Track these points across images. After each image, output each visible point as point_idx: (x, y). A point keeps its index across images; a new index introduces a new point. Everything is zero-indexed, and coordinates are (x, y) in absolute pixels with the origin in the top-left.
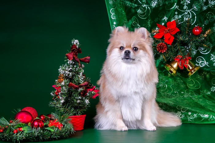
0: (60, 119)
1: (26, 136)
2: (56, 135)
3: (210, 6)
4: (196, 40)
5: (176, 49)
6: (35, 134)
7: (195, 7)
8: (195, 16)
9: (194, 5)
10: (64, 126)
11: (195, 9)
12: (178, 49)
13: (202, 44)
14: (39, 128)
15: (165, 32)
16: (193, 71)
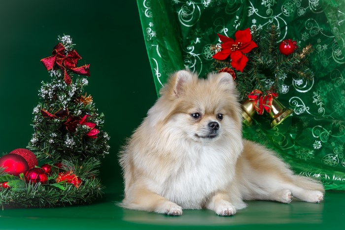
0: (77, 171)
1: (16, 196)
2: (69, 198)
3: (311, 9)
4: (286, 64)
5: (252, 79)
6: (31, 194)
7: (285, 11)
8: (285, 26)
9: (283, 7)
10: (84, 182)
11: (285, 13)
12: (255, 78)
13: (296, 70)
14: (40, 184)
15: (233, 49)
16: (279, 118)
